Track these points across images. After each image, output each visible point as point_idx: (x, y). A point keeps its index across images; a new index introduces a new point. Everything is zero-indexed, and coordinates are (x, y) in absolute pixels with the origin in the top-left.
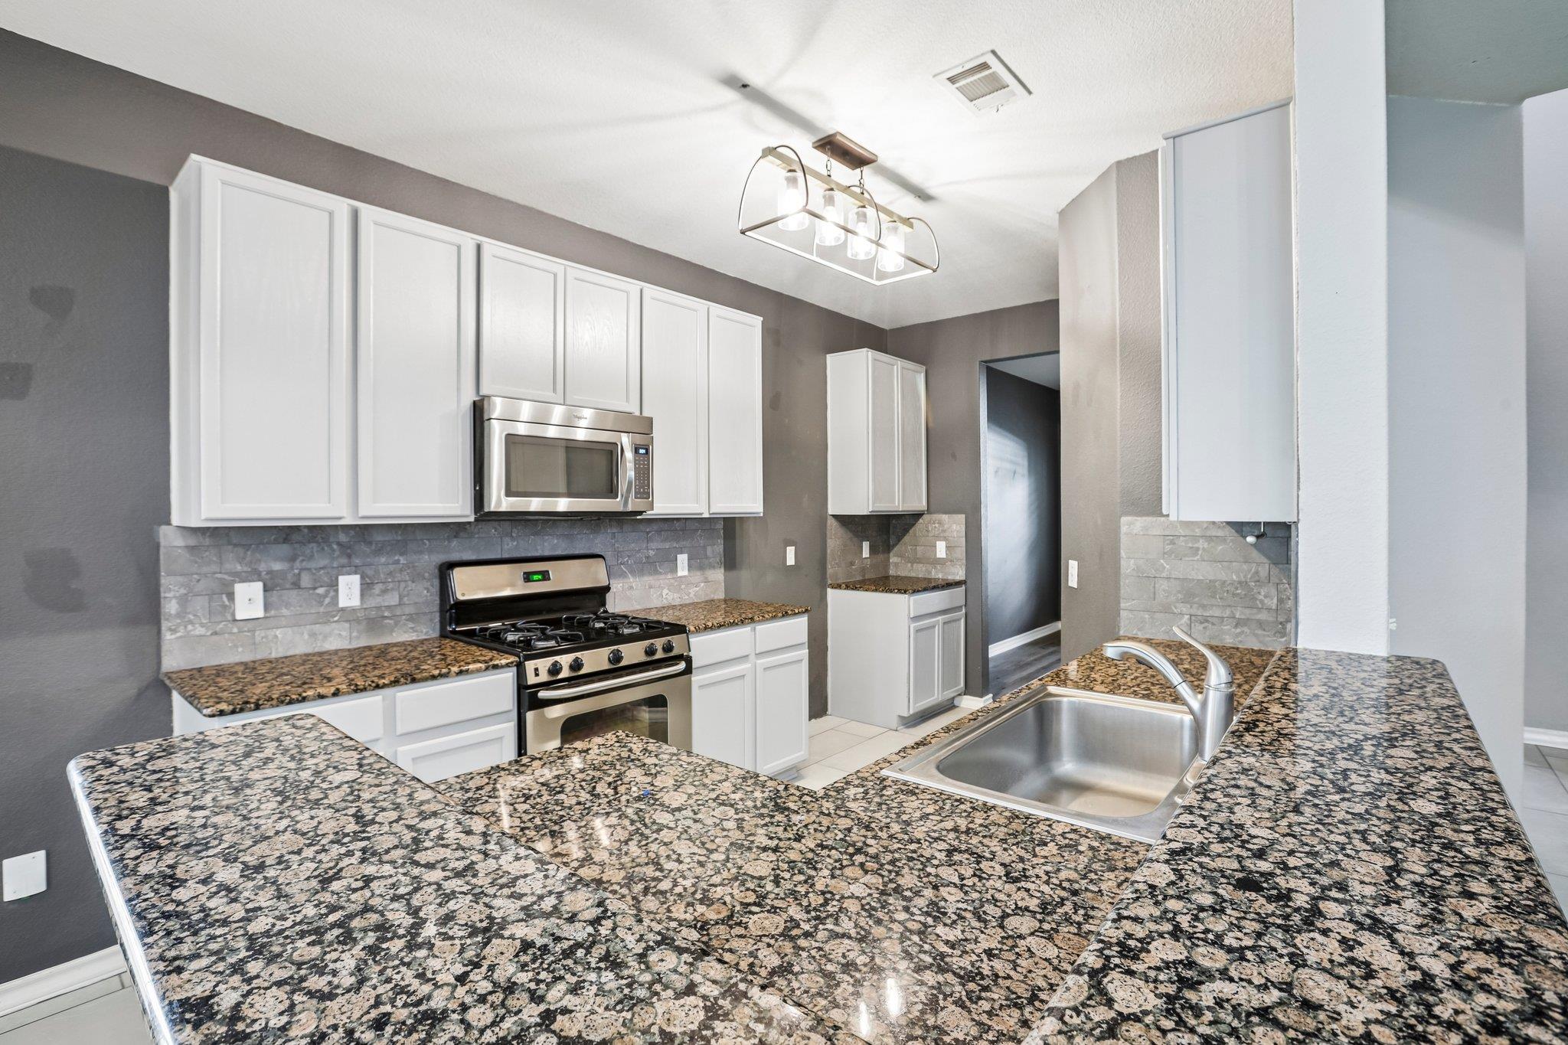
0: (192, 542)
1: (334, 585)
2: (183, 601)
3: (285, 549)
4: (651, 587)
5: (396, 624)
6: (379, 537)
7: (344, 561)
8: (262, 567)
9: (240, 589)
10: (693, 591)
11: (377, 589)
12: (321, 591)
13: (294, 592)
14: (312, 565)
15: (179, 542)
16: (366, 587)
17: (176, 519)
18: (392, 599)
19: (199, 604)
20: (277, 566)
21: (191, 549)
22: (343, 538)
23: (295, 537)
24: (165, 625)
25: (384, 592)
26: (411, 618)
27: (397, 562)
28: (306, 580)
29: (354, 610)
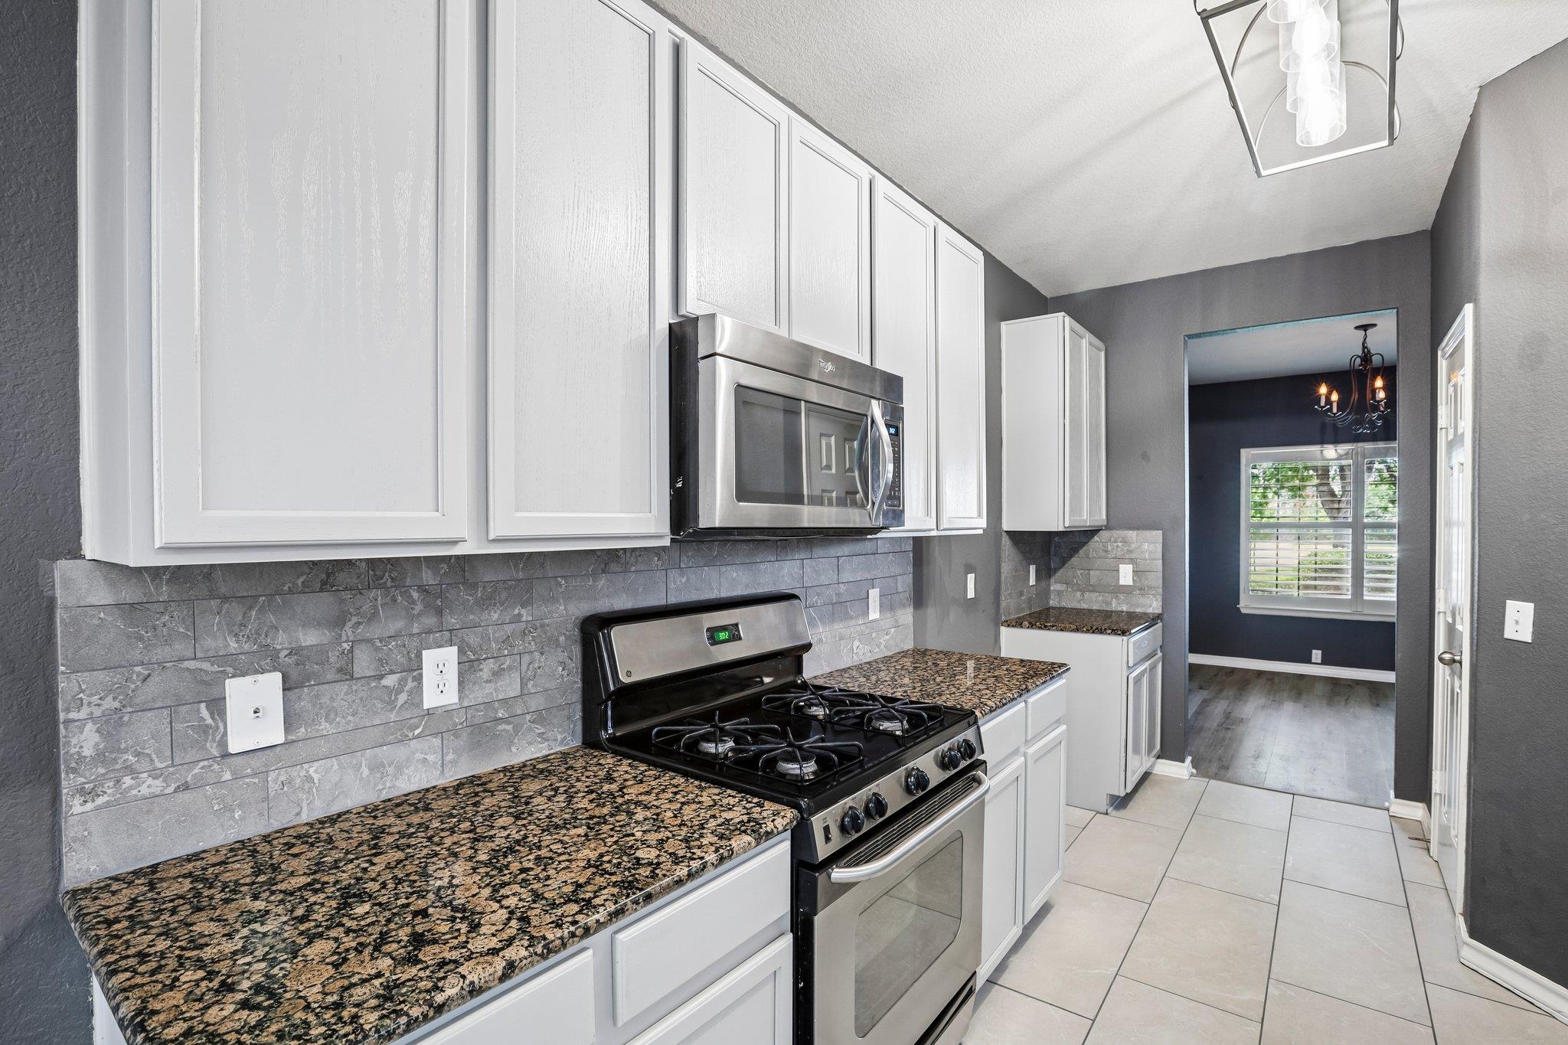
0: (130, 594)
1: (414, 668)
2: (111, 726)
3: (323, 603)
4: (841, 639)
5: (516, 731)
6: (489, 576)
7: (430, 621)
8: (281, 641)
9: (235, 688)
10: (884, 639)
11: (488, 667)
12: (390, 681)
13: (343, 687)
14: (375, 631)
15: (101, 595)
16: (467, 668)
17: (92, 546)
18: (510, 686)
19: (148, 728)
20: (310, 638)
21: (128, 610)
22: (428, 577)
23: (342, 577)
24: (68, 783)
25: (497, 674)
26: (540, 718)
27: (517, 619)
28: (363, 663)
29: (448, 712)
